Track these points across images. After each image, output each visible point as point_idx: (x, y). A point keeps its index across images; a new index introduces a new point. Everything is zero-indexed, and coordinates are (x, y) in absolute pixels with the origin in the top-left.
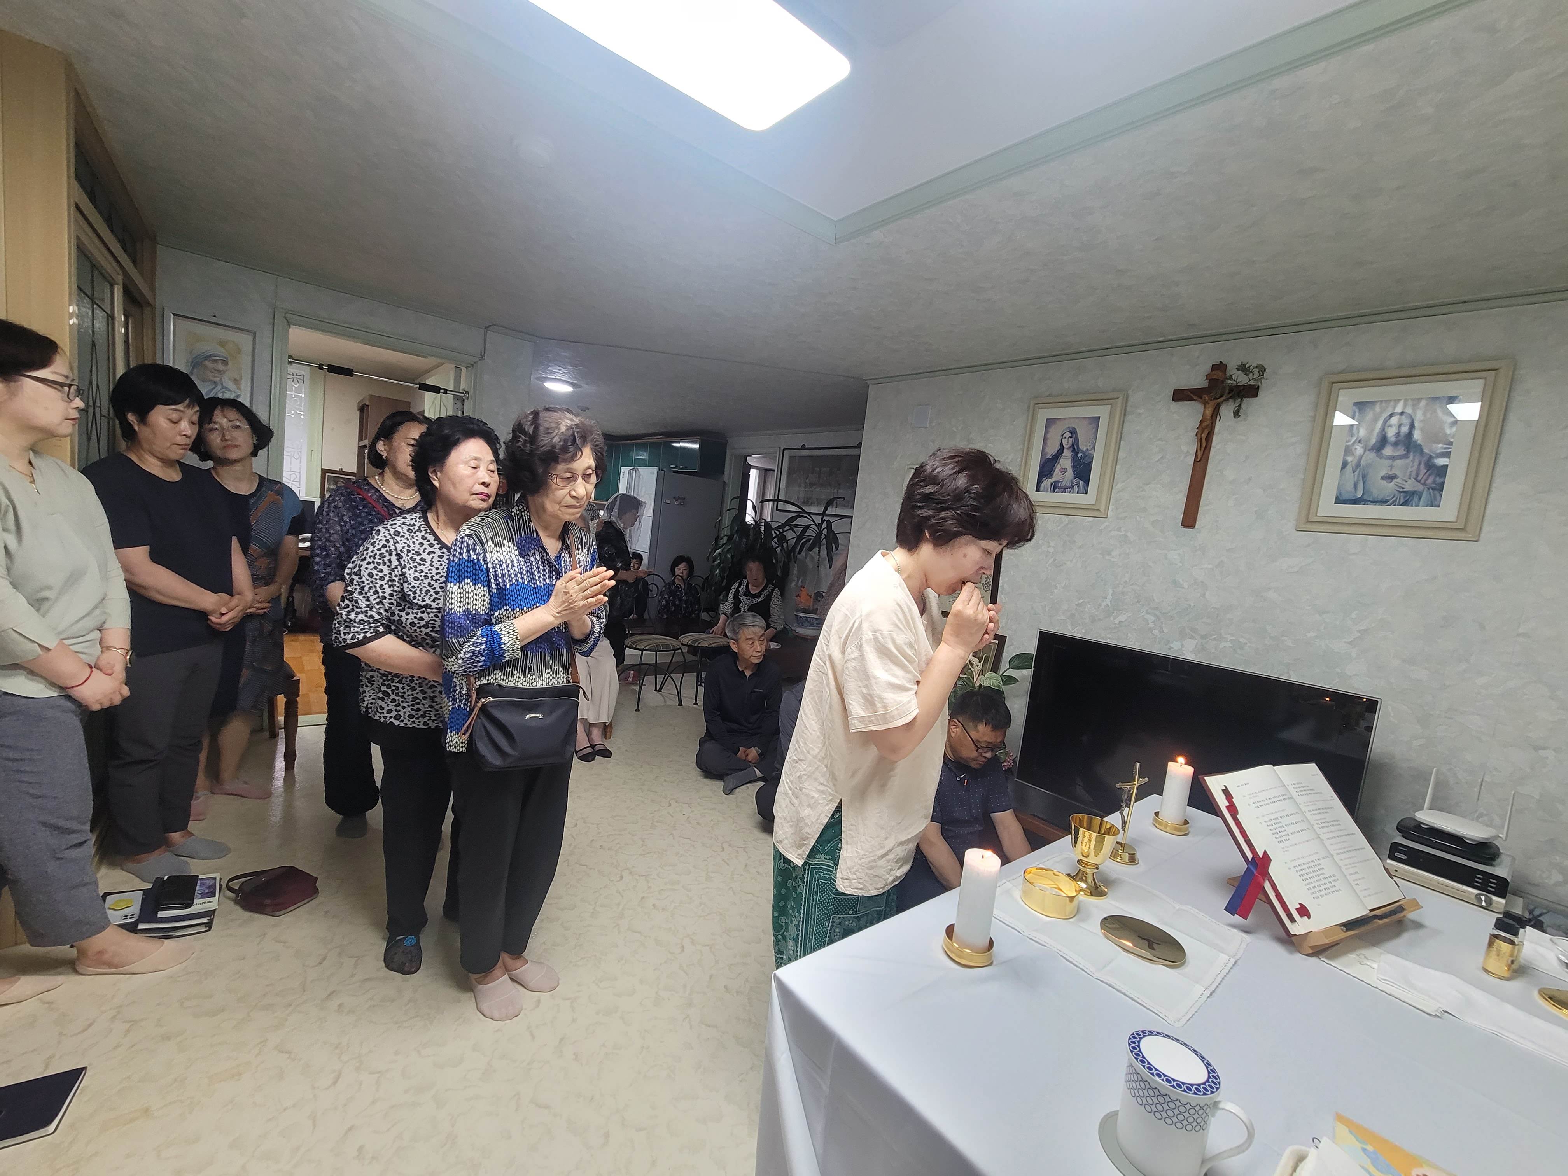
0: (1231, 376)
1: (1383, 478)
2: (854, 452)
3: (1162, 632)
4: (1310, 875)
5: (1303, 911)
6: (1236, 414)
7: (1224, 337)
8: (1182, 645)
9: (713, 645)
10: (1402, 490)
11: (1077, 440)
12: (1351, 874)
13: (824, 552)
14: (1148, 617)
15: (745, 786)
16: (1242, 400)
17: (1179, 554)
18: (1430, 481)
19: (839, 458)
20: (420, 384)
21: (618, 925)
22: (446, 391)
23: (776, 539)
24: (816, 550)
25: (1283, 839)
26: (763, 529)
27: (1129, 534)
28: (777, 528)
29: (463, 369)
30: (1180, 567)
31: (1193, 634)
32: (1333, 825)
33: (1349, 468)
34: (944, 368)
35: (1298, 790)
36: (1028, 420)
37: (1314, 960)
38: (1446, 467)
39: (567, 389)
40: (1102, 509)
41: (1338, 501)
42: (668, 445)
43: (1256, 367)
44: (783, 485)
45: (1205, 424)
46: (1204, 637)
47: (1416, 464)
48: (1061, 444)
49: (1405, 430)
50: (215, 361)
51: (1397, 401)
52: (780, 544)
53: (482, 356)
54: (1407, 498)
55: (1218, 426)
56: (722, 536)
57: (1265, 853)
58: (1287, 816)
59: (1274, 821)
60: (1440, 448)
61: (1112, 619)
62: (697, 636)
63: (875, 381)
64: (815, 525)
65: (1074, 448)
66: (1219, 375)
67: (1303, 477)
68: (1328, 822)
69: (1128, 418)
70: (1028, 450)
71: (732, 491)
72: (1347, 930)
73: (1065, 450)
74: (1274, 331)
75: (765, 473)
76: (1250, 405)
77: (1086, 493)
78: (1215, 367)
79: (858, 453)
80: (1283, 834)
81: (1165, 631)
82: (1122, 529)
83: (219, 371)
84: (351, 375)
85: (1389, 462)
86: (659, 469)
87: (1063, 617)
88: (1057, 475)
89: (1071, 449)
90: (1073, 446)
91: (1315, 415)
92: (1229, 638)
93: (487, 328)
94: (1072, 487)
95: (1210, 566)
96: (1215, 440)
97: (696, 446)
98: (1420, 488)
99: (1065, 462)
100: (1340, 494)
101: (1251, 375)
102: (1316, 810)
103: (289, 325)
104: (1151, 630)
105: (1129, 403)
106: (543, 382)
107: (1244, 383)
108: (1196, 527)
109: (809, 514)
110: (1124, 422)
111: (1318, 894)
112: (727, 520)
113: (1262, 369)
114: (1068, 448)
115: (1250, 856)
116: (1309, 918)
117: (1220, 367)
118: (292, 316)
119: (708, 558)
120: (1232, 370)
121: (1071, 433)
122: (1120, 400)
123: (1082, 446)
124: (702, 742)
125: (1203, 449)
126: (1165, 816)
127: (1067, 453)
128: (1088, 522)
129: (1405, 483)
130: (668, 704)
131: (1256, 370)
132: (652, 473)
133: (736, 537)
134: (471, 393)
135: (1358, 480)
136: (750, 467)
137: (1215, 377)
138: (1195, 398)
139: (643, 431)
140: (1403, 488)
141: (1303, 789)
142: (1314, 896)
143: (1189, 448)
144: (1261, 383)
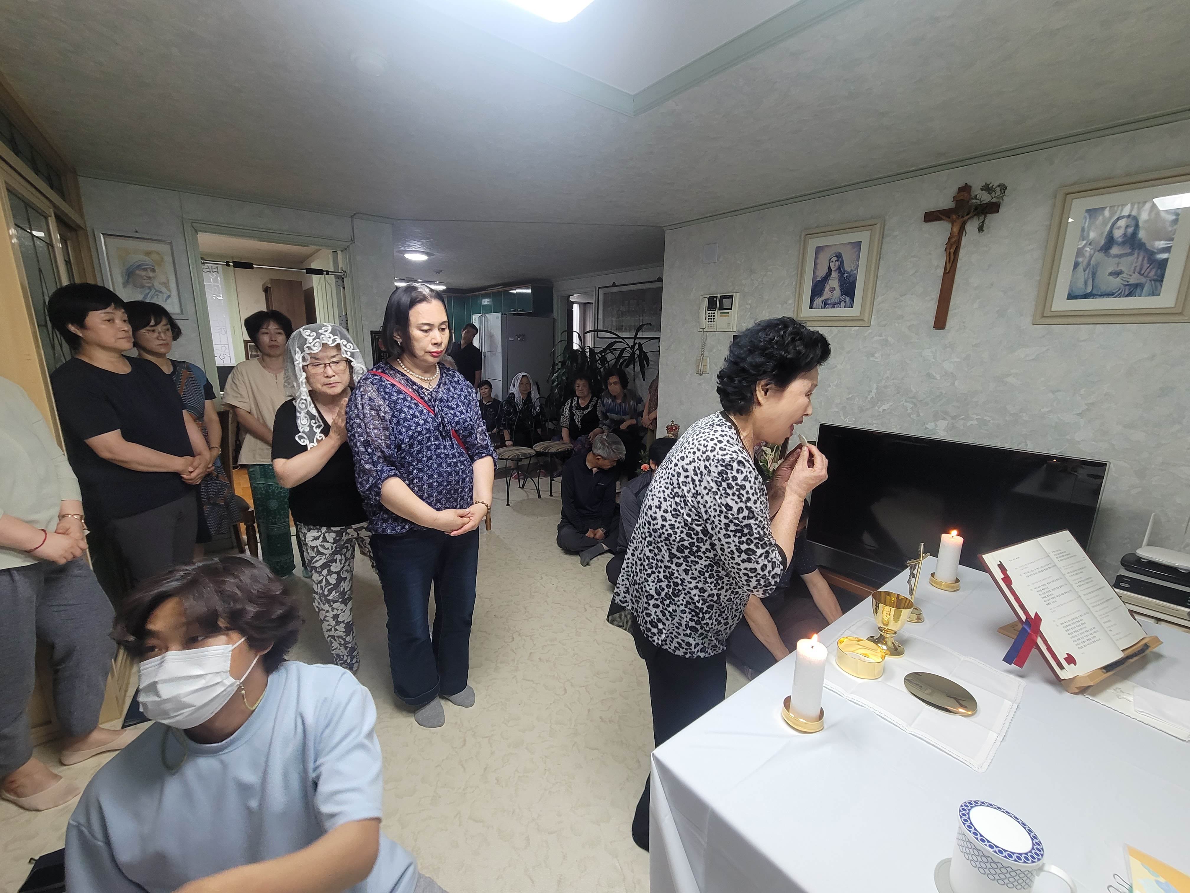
0: (976, 196)
1: (1111, 274)
2: (657, 285)
3: (918, 415)
4: (1074, 630)
5: (1070, 660)
6: (981, 229)
7: (967, 162)
8: (936, 426)
9: (560, 450)
10: (1126, 283)
11: (842, 263)
12: (1105, 623)
13: (638, 368)
14: (906, 404)
15: (596, 558)
16: (985, 216)
17: (931, 352)
18: (1152, 273)
19: (643, 291)
20: (307, 269)
21: (515, 676)
22: (328, 273)
23: (599, 362)
24: (631, 366)
25: (1050, 601)
26: (588, 354)
27: (889, 338)
28: (600, 353)
29: (339, 252)
30: (932, 362)
31: (945, 416)
32: (1088, 583)
33: (1080, 268)
34: (726, 211)
35: (1058, 556)
36: (800, 248)
37: (1080, 697)
38: (1166, 260)
39: (423, 258)
40: (866, 319)
41: (1071, 297)
42: (507, 293)
43: (999, 186)
44: (601, 316)
45: (953, 240)
46: (954, 418)
47: (1140, 259)
48: (829, 267)
49: (1130, 230)
50: (145, 270)
51: (1124, 205)
52: (603, 364)
53: (353, 240)
54: (1132, 290)
55: (964, 241)
56: (556, 362)
57: (1036, 614)
58: (1053, 581)
59: (1043, 587)
60: (1162, 244)
61: (877, 408)
62: (546, 444)
63: (670, 228)
64: (629, 347)
65: (841, 270)
66: (964, 196)
67: (1038, 278)
68: (1083, 581)
69: (886, 240)
70: (801, 274)
71: (560, 326)
72: (1107, 671)
73: (833, 273)
74: (1013, 152)
75: (584, 307)
76: (992, 219)
77: (852, 307)
78: (961, 190)
79: (660, 286)
80: (1050, 597)
81: (922, 414)
82: (883, 335)
83: (150, 278)
84: (252, 268)
85: (1116, 260)
86: (502, 314)
87: (836, 410)
88: (827, 294)
89: (838, 271)
90: (839, 268)
91: (1050, 225)
92: (976, 417)
93: (352, 217)
94: (840, 303)
95: (958, 360)
96: (962, 253)
97: (529, 291)
98: (1143, 280)
99: (834, 282)
100: (1072, 291)
101: (993, 194)
102: (1074, 571)
103: (196, 231)
104: (909, 415)
105: (886, 228)
106: (404, 254)
107: (987, 201)
108: (946, 328)
109: (623, 338)
110: (882, 243)
111: (1082, 645)
112: (559, 349)
113: (1003, 188)
114: (835, 271)
115: (1024, 617)
116: (1075, 664)
117: (965, 189)
118: (198, 225)
119: (548, 381)
120: (976, 190)
121: (837, 257)
122: (878, 226)
123: (847, 267)
124: (560, 527)
125: (951, 261)
126: (939, 577)
127: (835, 275)
128: (854, 330)
129: (1131, 277)
130: (530, 497)
131: (999, 189)
132: (497, 318)
133: (568, 363)
134: (348, 272)
135: (1088, 278)
136: (573, 303)
137: (961, 198)
138: (944, 218)
139: (487, 284)
140: (1128, 282)
141: (1061, 555)
142: (1079, 646)
143: (939, 262)
144: (1003, 200)
